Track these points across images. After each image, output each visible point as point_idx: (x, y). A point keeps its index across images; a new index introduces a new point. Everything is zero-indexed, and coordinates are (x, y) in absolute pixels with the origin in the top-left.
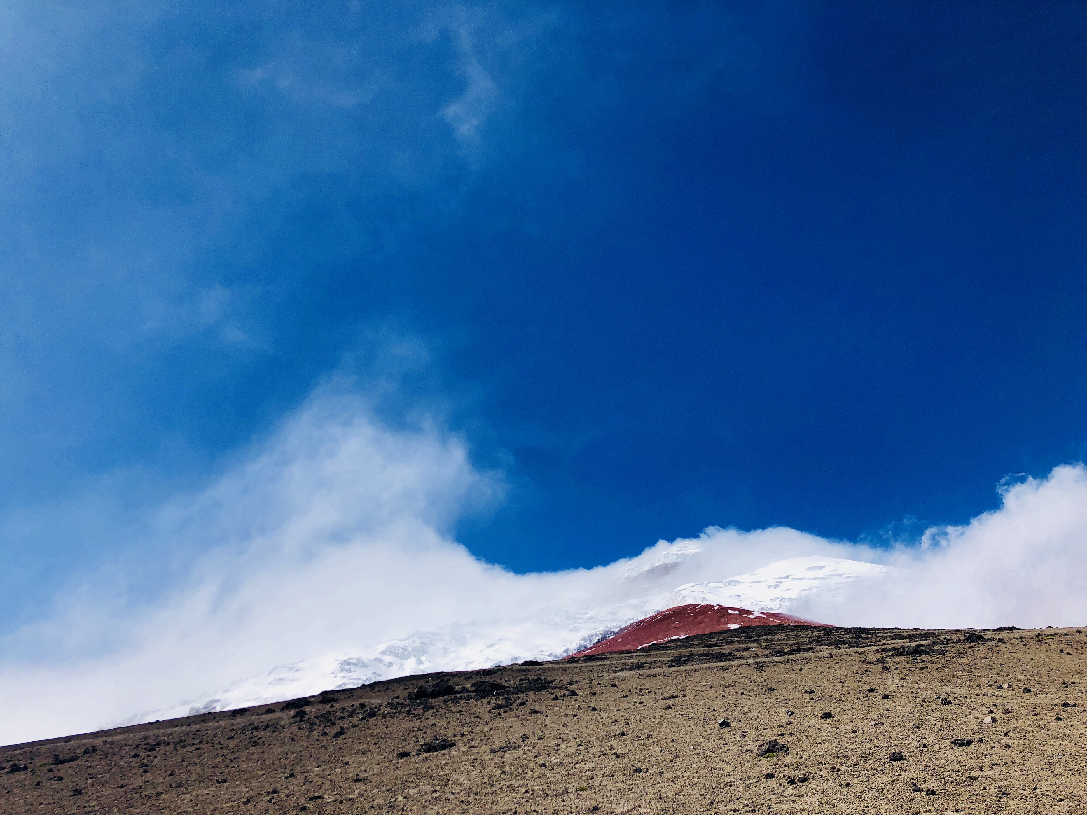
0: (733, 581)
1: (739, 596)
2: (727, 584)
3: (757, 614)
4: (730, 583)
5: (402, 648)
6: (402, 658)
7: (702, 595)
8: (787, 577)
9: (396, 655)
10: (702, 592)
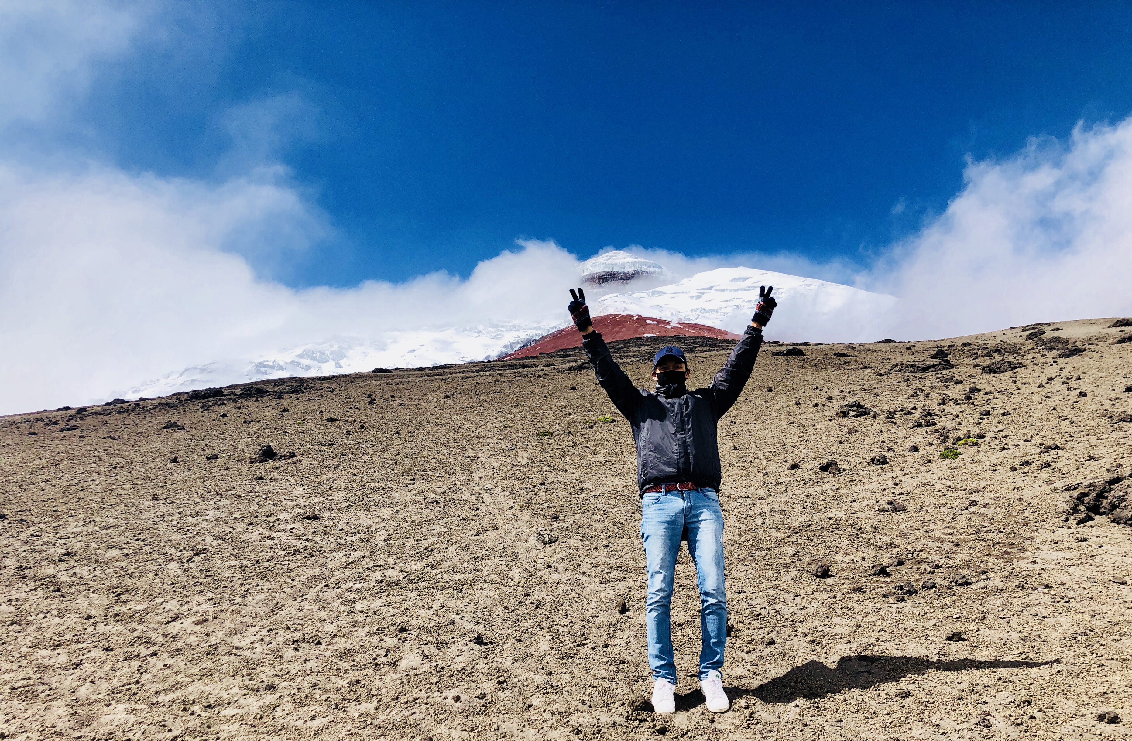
0: (657, 291)
1: (661, 307)
2: (651, 294)
3: (674, 324)
4: (654, 293)
5: (320, 352)
6: (319, 362)
7: (624, 305)
8: (711, 288)
9: (314, 359)
10: (624, 302)
